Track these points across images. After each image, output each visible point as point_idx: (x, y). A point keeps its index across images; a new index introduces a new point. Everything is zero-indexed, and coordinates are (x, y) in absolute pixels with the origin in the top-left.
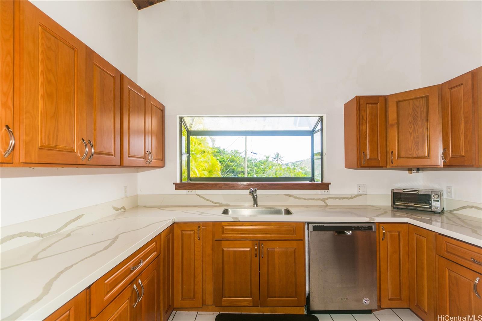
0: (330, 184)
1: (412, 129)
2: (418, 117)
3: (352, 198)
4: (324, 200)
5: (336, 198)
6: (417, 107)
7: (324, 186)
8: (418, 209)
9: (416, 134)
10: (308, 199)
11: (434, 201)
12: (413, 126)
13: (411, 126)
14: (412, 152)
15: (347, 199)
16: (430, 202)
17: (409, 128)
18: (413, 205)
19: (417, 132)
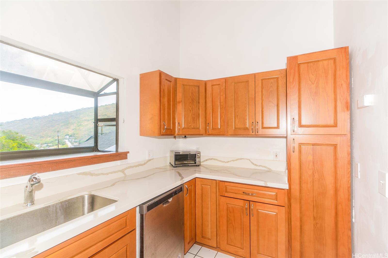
0: (128, 152)
1: (191, 107)
2: (194, 99)
3: (145, 164)
4: (123, 171)
5: (133, 167)
6: (194, 92)
7: (123, 156)
8: (189, 165)
9: (193, 112)
10: (107, 174)
11: (198, 158)
12: (191, 105)
13: (190, 105)
14: (191, 124)
15: (141, 165)
16: (195, 159)
17: (189, 106)
18: (186, 162)
19: (193, 110)
